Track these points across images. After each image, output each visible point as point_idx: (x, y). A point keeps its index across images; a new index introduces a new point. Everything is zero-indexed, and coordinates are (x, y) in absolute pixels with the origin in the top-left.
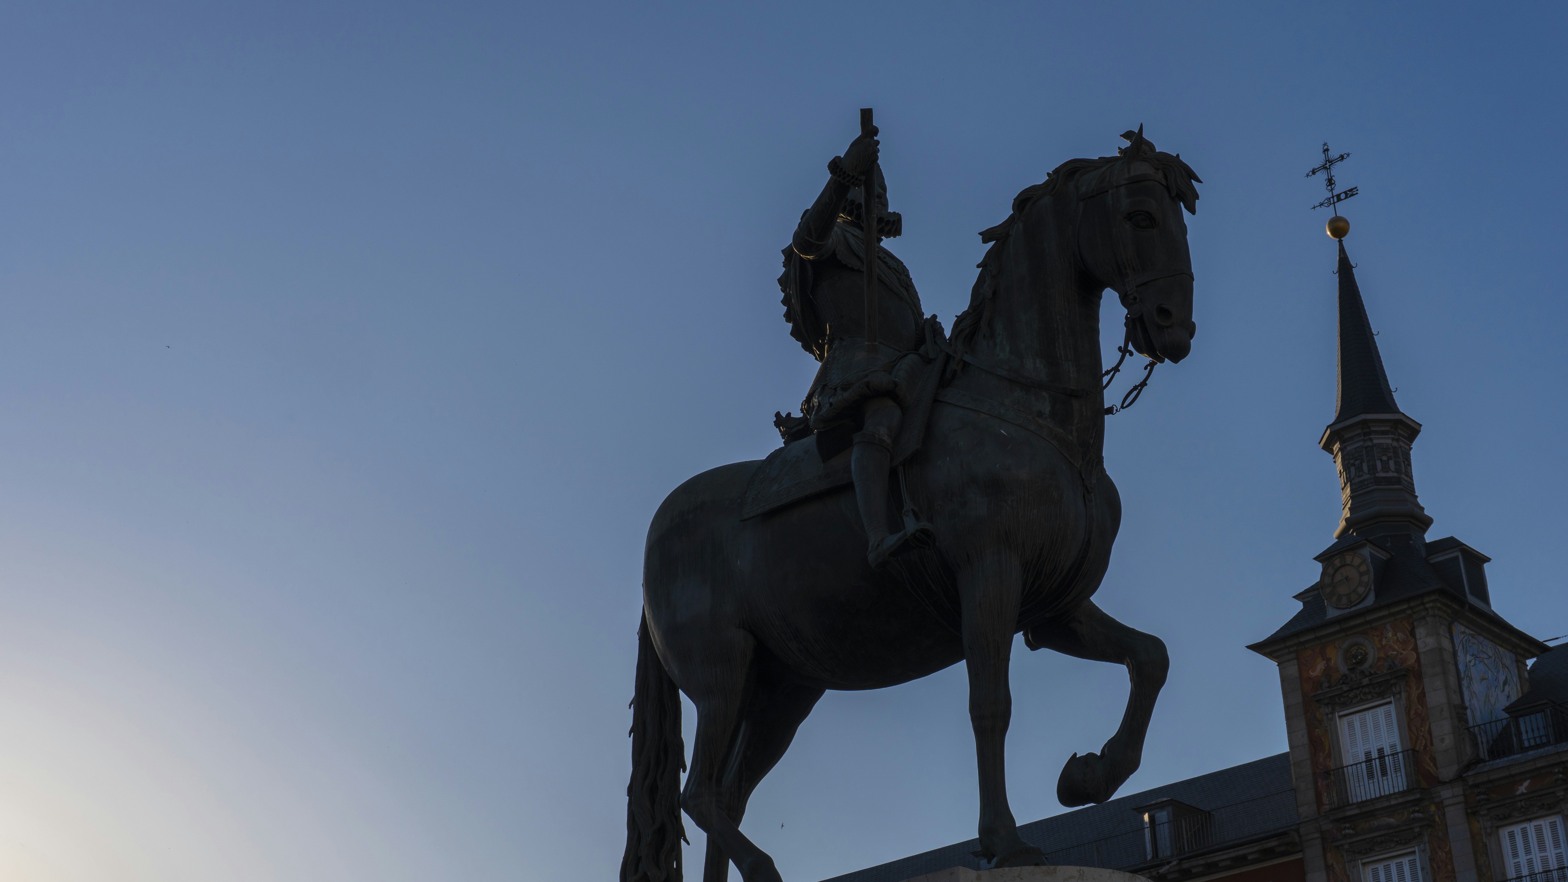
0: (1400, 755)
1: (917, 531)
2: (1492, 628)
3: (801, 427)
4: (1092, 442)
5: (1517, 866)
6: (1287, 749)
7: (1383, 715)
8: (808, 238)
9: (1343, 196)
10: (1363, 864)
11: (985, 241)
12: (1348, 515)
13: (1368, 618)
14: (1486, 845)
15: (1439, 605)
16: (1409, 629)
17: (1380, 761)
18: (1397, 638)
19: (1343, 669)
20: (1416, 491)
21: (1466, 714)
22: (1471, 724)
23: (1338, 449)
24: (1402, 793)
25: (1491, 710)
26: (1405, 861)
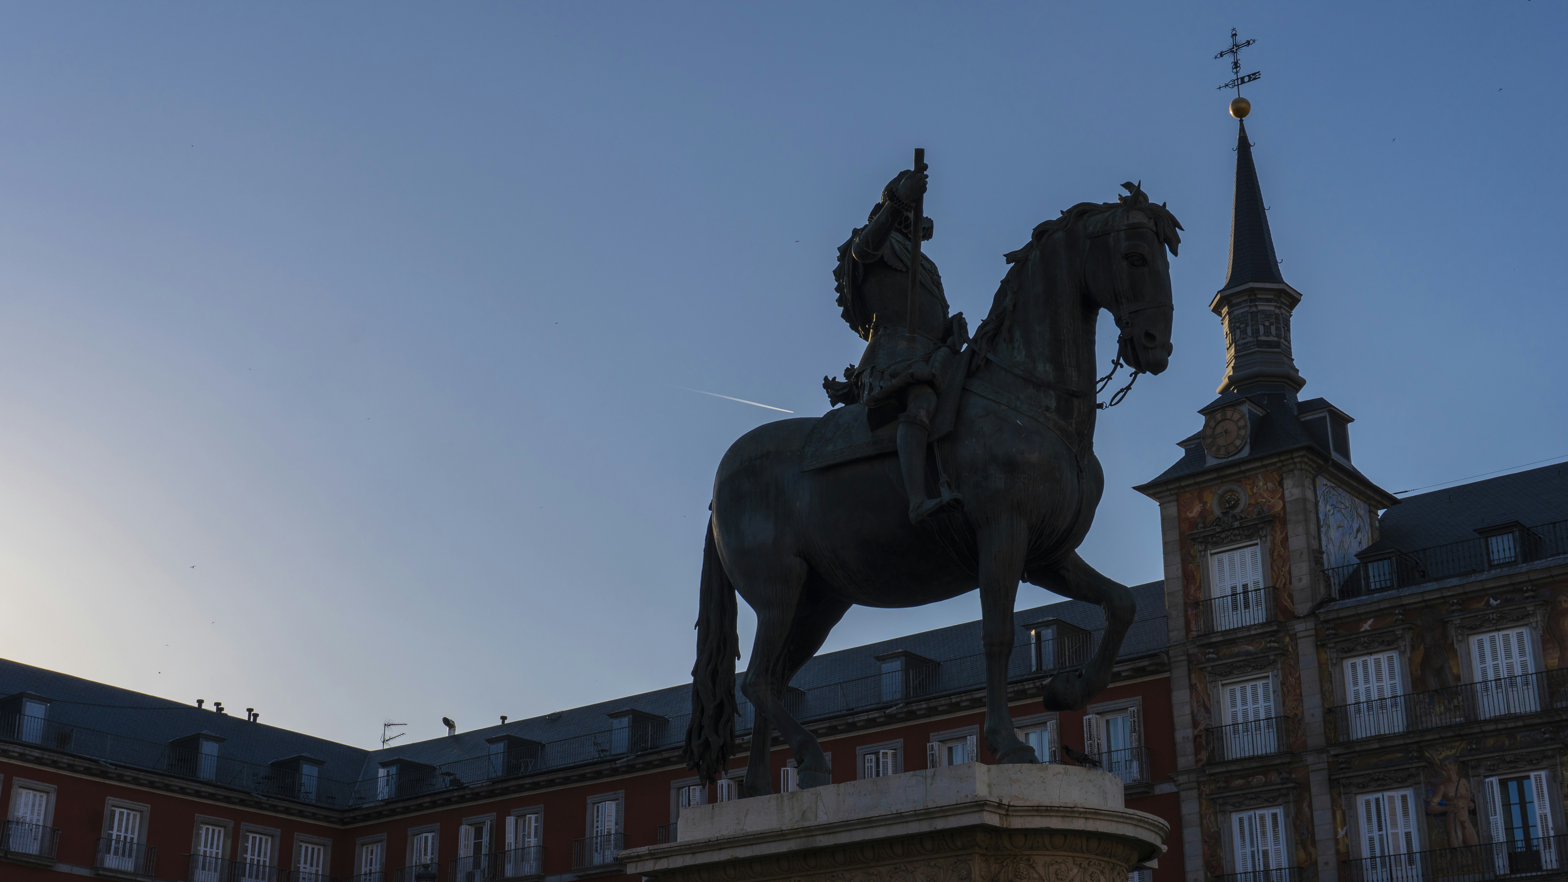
0: (1262, 591)
1: (951, 500)
2: (1351, 481)
3: (846, 391)
4: (1086, 432)
5: (1357, 693)
6: (1161, 577)
7: (1250, 555)
8: (865, 249)
9: (1246, 79)
10: (1223, 685)
11: (1008, 262)
12: (1231, 373)
13: (1243, 468)
14: (1331, 674)
15: (1306, 460)
16: (1278, 480)
17: (1244, 595)
18: (1267, 487)
19: (1217, 512)
20: (1293, 354)
21: (1322, 558)
22: (1326, 567)
23: (1226, 312)
24: (1262, 625)
25: (1344, 555)
26: (1260, 684)
